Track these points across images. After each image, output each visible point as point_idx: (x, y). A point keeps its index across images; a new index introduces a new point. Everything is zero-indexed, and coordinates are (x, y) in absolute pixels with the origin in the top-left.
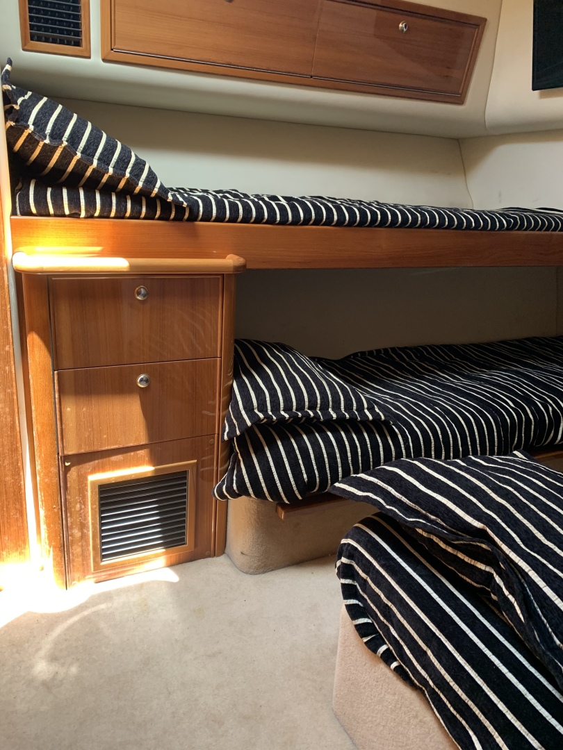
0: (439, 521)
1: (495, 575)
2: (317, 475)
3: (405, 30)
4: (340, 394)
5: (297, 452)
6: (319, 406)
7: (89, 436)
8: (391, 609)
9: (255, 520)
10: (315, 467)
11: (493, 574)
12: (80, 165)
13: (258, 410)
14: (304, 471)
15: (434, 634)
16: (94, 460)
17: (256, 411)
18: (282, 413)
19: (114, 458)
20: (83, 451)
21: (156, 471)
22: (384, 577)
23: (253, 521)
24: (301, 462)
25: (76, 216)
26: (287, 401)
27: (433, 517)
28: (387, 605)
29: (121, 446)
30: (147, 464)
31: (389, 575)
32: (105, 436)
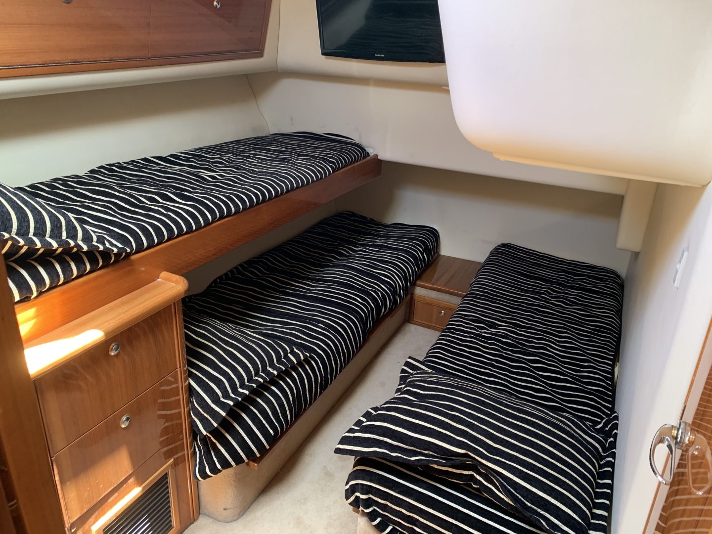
0: (431, 453)
1: (475, 475)
2: (278, 426)
3: (218, 7)
4: (270, 351)
5: (259, 415)
6: (261, 369)
7: (88, 495)
8: (414, 517)
9: (234, 480)
10: (274, 421)
11: (473, 475)
12: (14, 247)
13: (223, 398)
14: (269, 429)
15: (452, 523)
16: (95, 512)
17: (222, 399)
18: (240, 390)
19: (110, 500)
20: (85, 510)
21: (143, 488)
22: (402, 499)
23: (232, 482)
24: (264, 422)
25: (26, 300)
26: (240, 379)
27: (426, 452)
28: (410, 516)
29: (115, 485)
30: (136, 487)
31: (407, 497)
32: (101, 486)
